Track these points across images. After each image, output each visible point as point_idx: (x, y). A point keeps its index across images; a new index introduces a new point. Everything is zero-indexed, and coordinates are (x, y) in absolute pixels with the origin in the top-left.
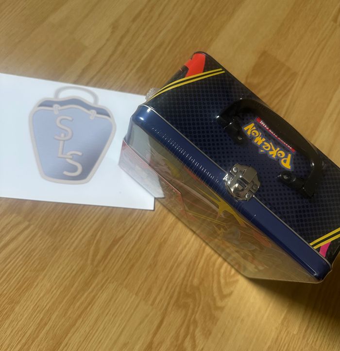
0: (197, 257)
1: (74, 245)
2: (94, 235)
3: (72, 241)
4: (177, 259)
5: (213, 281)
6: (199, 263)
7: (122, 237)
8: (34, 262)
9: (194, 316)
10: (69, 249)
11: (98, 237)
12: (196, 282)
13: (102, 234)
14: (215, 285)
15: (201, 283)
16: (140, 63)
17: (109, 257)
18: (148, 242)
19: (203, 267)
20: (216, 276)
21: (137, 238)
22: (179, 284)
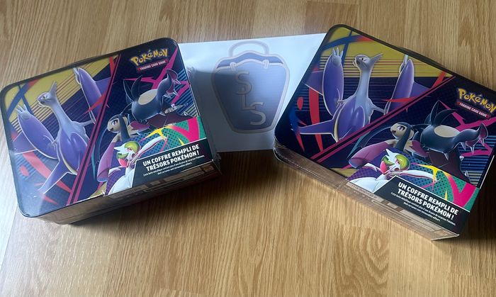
0: (338, 248)
1: (224, 290)
2: (236, 274)
3: (220, 288)
4: (321, 259)
5: (364, 263)
6: (343, 252)
7: (261, 263)
11: (240, 274)
12: (348, 271)
13: (242, 270)
14: (368, 266)
15: (353, 271)
17: (259, 287)
18: (287, 257)
19: (348, 255)
20: (365, 258)
21: (274, 258)
22: (333, 280)
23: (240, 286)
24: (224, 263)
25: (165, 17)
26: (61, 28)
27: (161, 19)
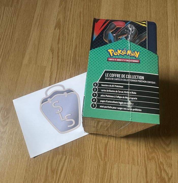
1: (90, 156)
2: (95, 147)
3: (88, 154)
8: (77, 172)
9: (159, 161)
10: (88, 158)
11: (97, 147)
13: (99, 146)
16: (72, 60)
17: (107, 153)
22: (145, 149)
23: (98, 153)
24: (89, 142)
25: (57, 28)
26: (9, 33)
27: (55, 29)
